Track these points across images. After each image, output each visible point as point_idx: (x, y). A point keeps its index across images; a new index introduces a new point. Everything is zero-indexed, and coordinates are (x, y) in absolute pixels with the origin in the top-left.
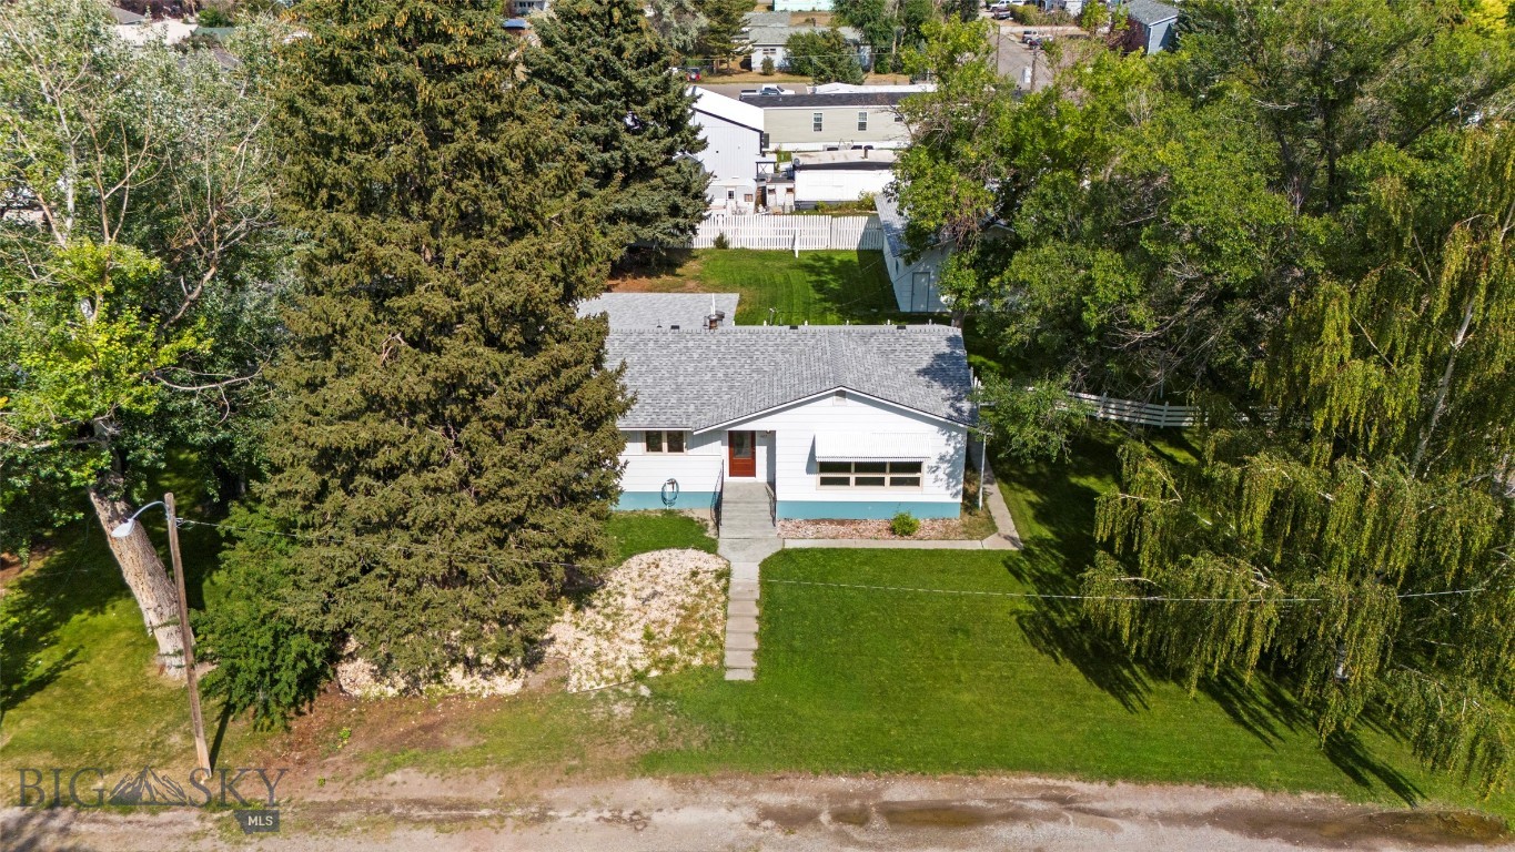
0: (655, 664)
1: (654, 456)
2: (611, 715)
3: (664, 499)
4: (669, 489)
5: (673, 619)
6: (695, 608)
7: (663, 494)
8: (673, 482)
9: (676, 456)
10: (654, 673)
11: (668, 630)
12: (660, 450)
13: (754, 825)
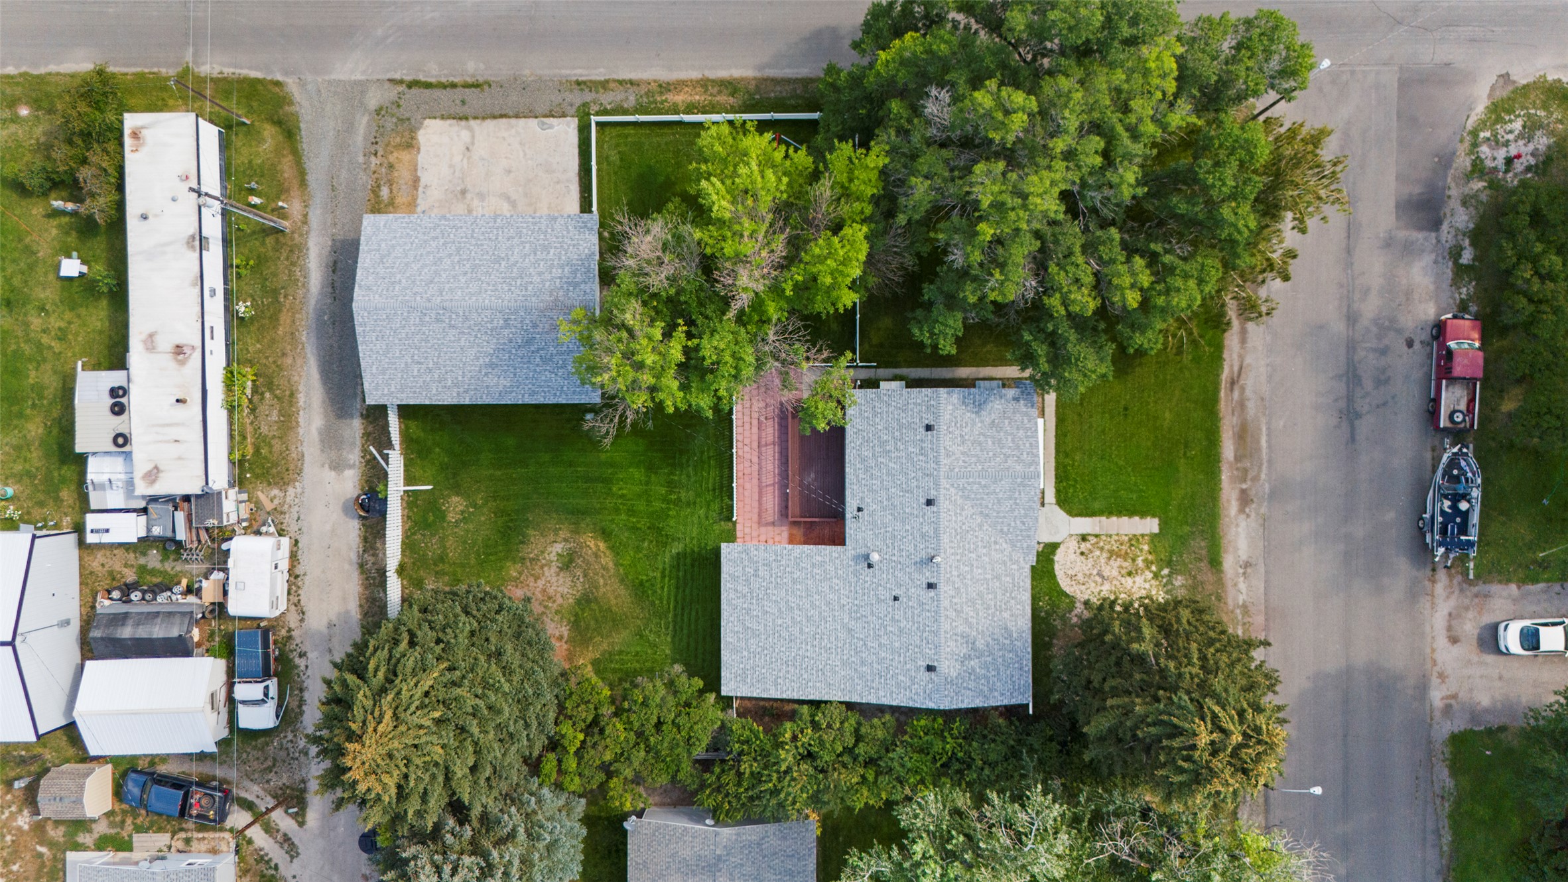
0: (1148, 568)
2: (1183, 585)
5: (1116, 563)
6: (1111, 552)
10: (1154, 568)
11: (1126, 564)
13: (1248, 516)
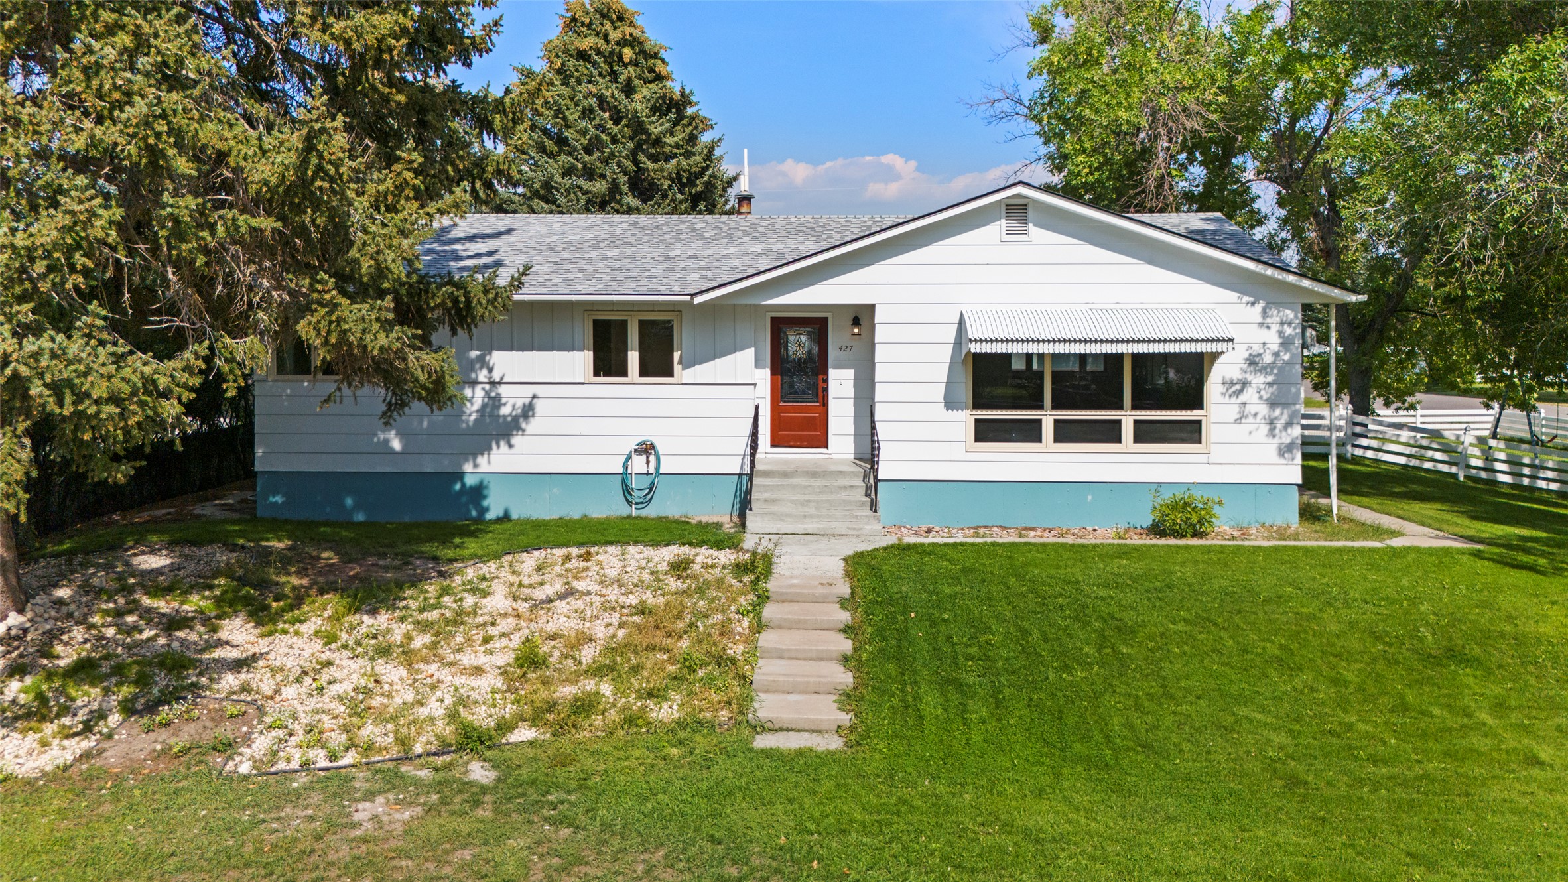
0: (532, 716)
1: (609, 387)
3: (627, 490)
4: (638, 464)
7: (625, 475)
8: (646, 449)
9: (656, 387)
10: (526, 734)
11: (590, 651)
12: (623, 372)
